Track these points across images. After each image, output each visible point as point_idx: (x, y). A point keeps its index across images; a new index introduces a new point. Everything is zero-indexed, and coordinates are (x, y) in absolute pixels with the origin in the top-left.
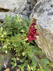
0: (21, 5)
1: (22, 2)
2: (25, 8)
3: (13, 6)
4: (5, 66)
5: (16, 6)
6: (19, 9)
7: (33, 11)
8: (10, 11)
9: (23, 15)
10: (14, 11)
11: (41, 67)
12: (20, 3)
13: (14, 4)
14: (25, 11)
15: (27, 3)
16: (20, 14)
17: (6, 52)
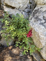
0: (24, 4)
1: (25, 2)
2: (27, 7)
3: (18, 5)
4: (10, 44)
5: (20, 5)
6: (23, 7)
7: (32, 14)
8: (16, 9)
9: (25, 12)
10: (18, 9)
11: (31, 49)
12: (24, 2)
13: (19, 3)
14: (26, 9)
15: (29, 3)
16: (22, 11)
17: (13, 38)
